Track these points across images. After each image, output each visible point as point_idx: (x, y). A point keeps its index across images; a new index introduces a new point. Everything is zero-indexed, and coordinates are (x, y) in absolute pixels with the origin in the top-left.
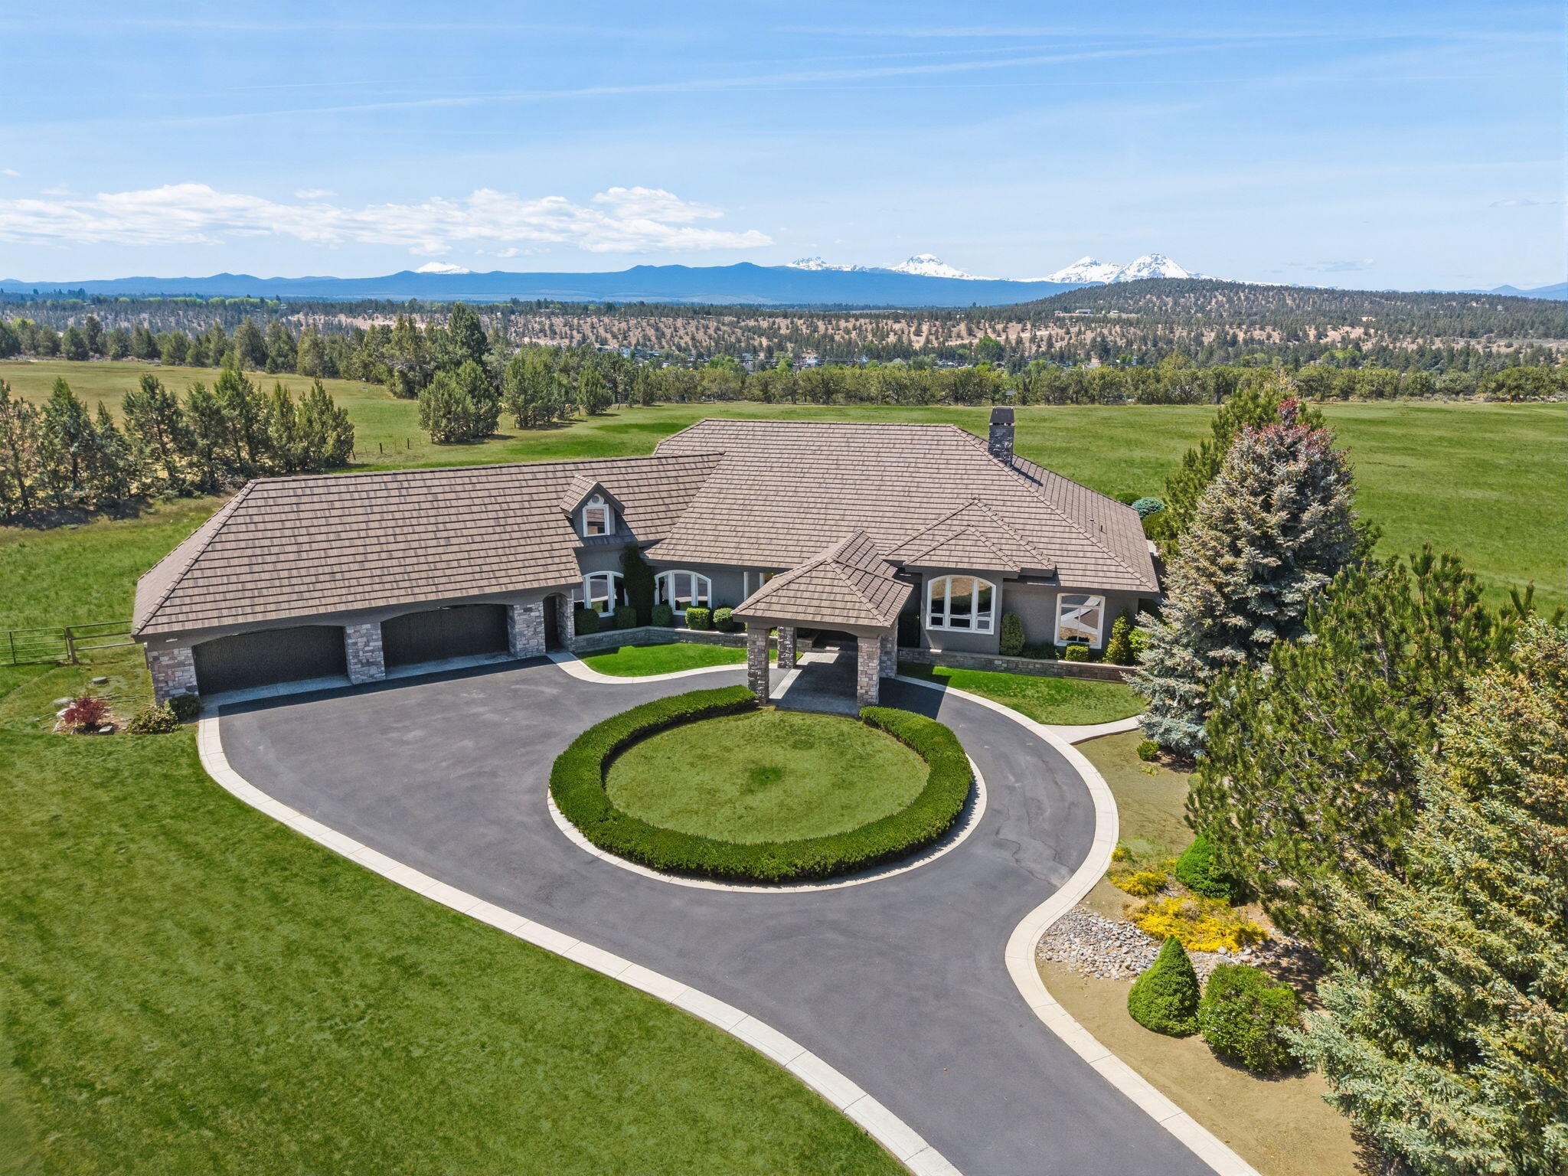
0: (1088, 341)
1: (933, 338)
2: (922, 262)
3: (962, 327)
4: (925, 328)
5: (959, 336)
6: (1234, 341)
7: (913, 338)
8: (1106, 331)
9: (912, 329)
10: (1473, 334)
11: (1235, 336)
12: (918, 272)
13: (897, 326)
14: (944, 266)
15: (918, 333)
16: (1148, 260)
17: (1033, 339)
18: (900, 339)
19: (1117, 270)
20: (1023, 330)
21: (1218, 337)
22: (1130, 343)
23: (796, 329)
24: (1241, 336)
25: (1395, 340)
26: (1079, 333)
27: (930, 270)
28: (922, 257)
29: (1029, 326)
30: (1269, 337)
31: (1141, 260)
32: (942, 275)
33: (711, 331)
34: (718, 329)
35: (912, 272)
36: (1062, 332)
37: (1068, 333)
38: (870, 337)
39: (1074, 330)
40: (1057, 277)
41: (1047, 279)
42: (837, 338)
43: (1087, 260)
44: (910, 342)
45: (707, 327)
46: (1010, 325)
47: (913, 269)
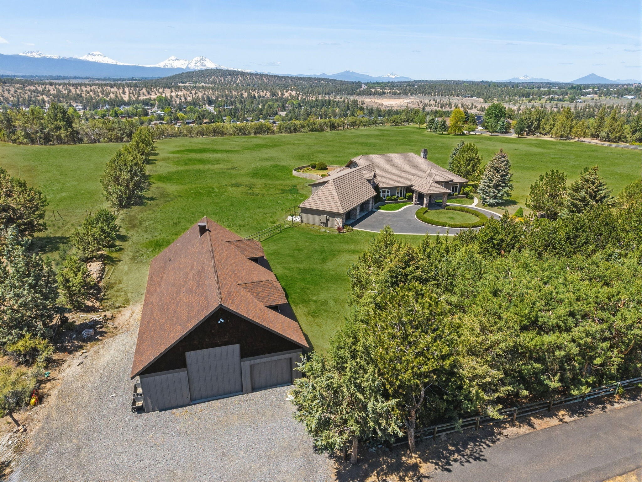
0: (200, 97)
1: (131, 95)
2: (95, 55)
3: (144, 90)
4: (127, 90)
5: (144, 94)
6: (255, 97)
7: (123, 95)
8: (206, 93)
9: (121, 91)
10: (329, 94)
11: (254, 95)
12: (93, 60)
13: (112, 90)
14: (107, 58)
15: (124, 93)
17: (177, 96)
18: (116, 96)
19: (187, 63)
20: (172, 92)
21: (248, 95)
22: (217, 98)
23: (59, 91)
24: (256, 95)
25: (307, 96)
26: (196, 93)
28: (95, 53)
29: (173, 90)
30: (266, 95)
33: (12, 92)
34: (16, 91)
35: (91, 60)
36: (188, 93)
37: (191, 93)
38: (101, 95)
39: (193, 92)
40: (161, 65)
41: (157, 66)
42: (84, 95)
43: (173, 58)
44: (122, 97)
45: (9, 91)
46: (165, 90)
47: (90, 59)
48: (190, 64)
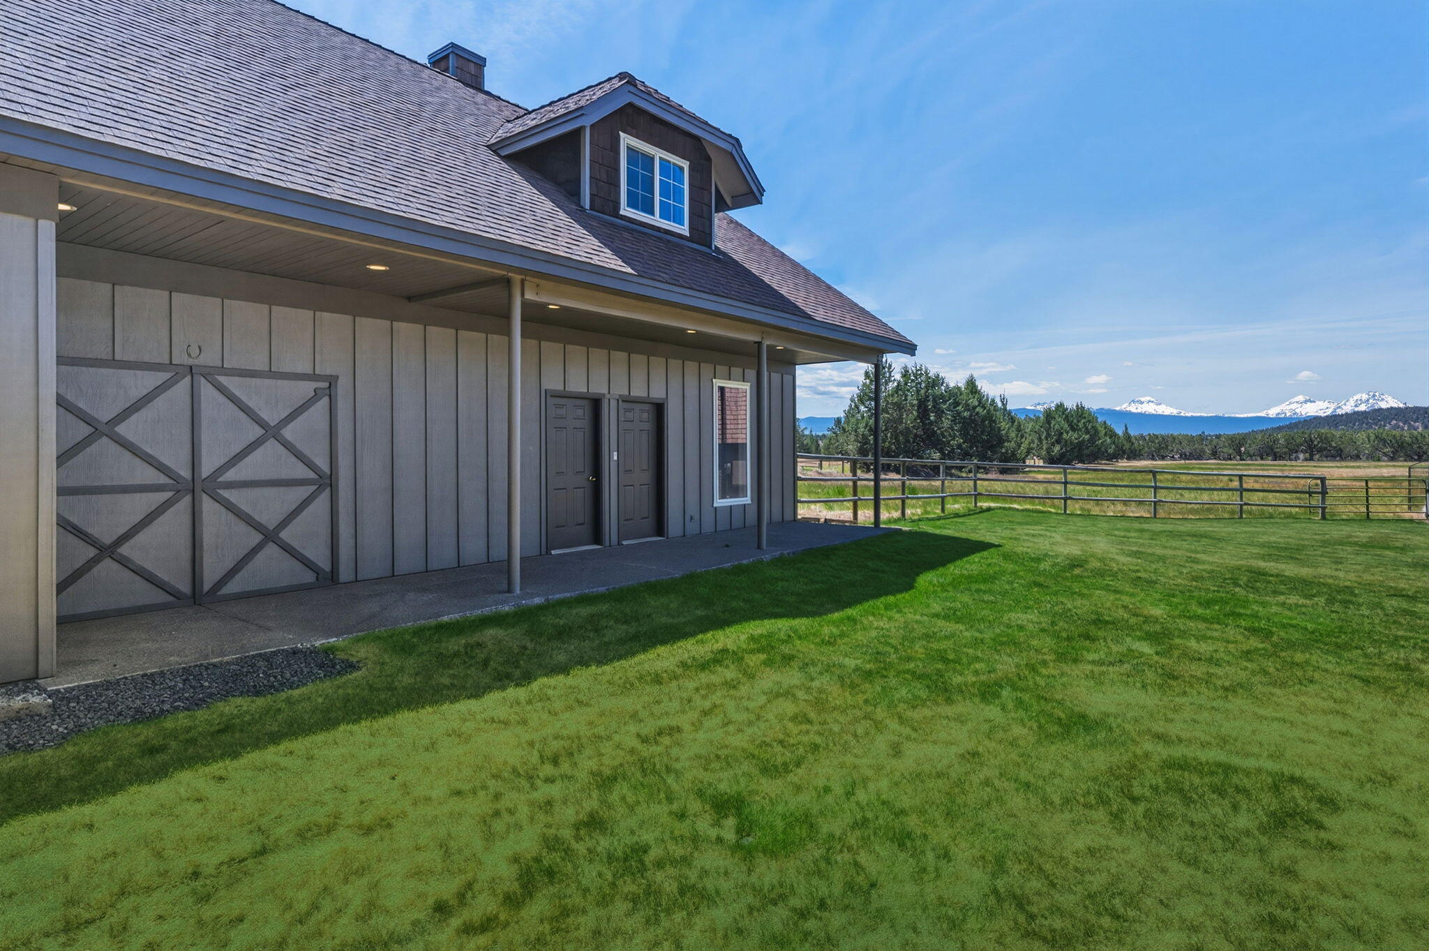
12: (1139, 411)
16: (1365, 397)
19: (1332, 407)
27: (1150, 409)
28: (1142, 399)
31: (1357, 397)
32: (1160, 413)
40: (1272, 412)
41: (1263, 414)
43: (1301, 398)
47: (1133, 409)
48: (1340, 407)
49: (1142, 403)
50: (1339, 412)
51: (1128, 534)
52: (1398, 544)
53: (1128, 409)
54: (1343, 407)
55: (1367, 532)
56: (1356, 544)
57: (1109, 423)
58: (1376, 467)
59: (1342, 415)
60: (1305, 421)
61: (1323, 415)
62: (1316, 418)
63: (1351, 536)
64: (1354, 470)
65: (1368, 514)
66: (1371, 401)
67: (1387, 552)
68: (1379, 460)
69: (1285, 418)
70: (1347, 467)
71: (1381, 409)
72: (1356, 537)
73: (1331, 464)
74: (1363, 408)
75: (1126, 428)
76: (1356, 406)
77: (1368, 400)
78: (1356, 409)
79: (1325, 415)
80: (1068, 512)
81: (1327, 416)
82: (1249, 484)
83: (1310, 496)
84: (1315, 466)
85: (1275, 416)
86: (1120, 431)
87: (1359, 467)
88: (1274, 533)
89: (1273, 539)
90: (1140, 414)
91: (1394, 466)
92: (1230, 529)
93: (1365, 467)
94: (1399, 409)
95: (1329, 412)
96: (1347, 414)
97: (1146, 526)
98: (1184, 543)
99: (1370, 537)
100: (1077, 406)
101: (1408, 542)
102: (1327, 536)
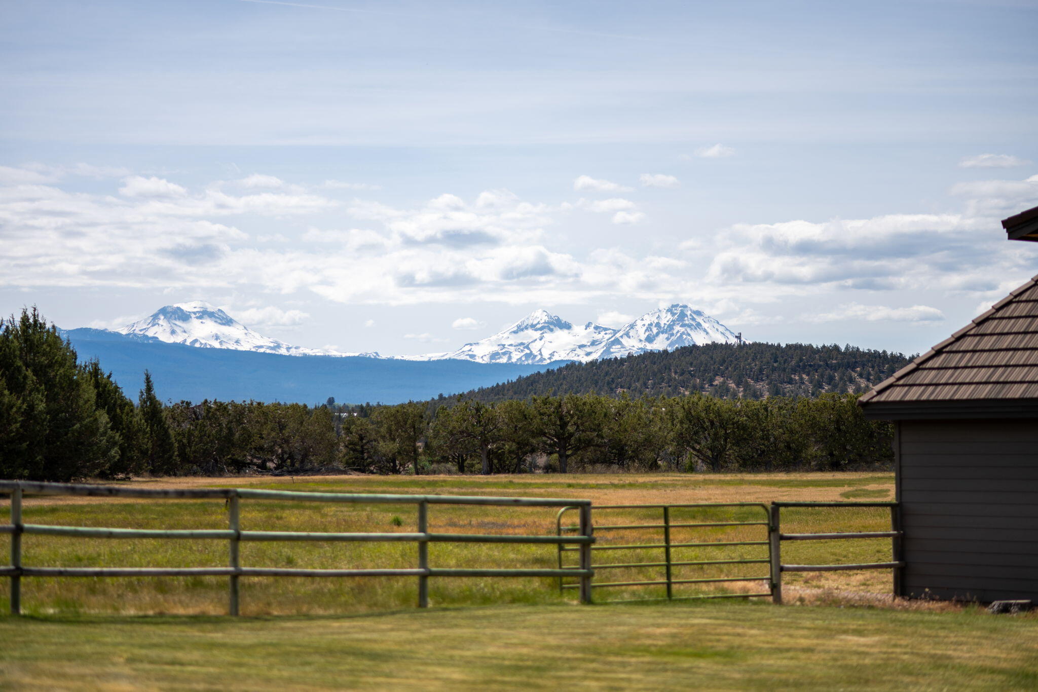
16: (665, 318)
27: (205, 333)
31: (652, 317)
32: (231, 344)
48: (617, 342)
49: (184, 317)
50: (618, 353)
51: (180, 655)
52: (721, 647)
53: (150, 333)
54: (625, 341)
55: (667, 626)
56: (646, 650)
57: (105, 369)
58: (686, 485)
59: (622, 361)
60: (549, 372)
61: (585, 360)
62: (572, 367)
63: (638, 637)
64: (645, 492)
65: (669, 585)
66: (677, 328)
67: (702, 663)
68: (691, 469)
69: (509, 366)
70: (631, 486)
71: (695, 346)
72: (649, 636)
73: (602, 480)
74: (660, 345)
75: (149, 388)
76: (650, 339)
77: (671, 327)
78: (649, 347)
79: (589, 359)
80: (22, 612)
81: (593, 363)
82: (438, 524)
83: (561, 549)
84: (570, 486)
85: (486, 360)
86: (132, 393)
87: (654, 486)
88: (494, 638)
89: (491, 650)
90: (180, 348)
91: (721, 482)
92: (404, 635)
93: (665, 486)
94: (727, 346)
95: (596, 355)
96: (630, 357)
97: (218, 636)
98: (308, 669)
99: (674, 636)
100: (25, 319)
101: (737, 641)
102: (595, 639)
